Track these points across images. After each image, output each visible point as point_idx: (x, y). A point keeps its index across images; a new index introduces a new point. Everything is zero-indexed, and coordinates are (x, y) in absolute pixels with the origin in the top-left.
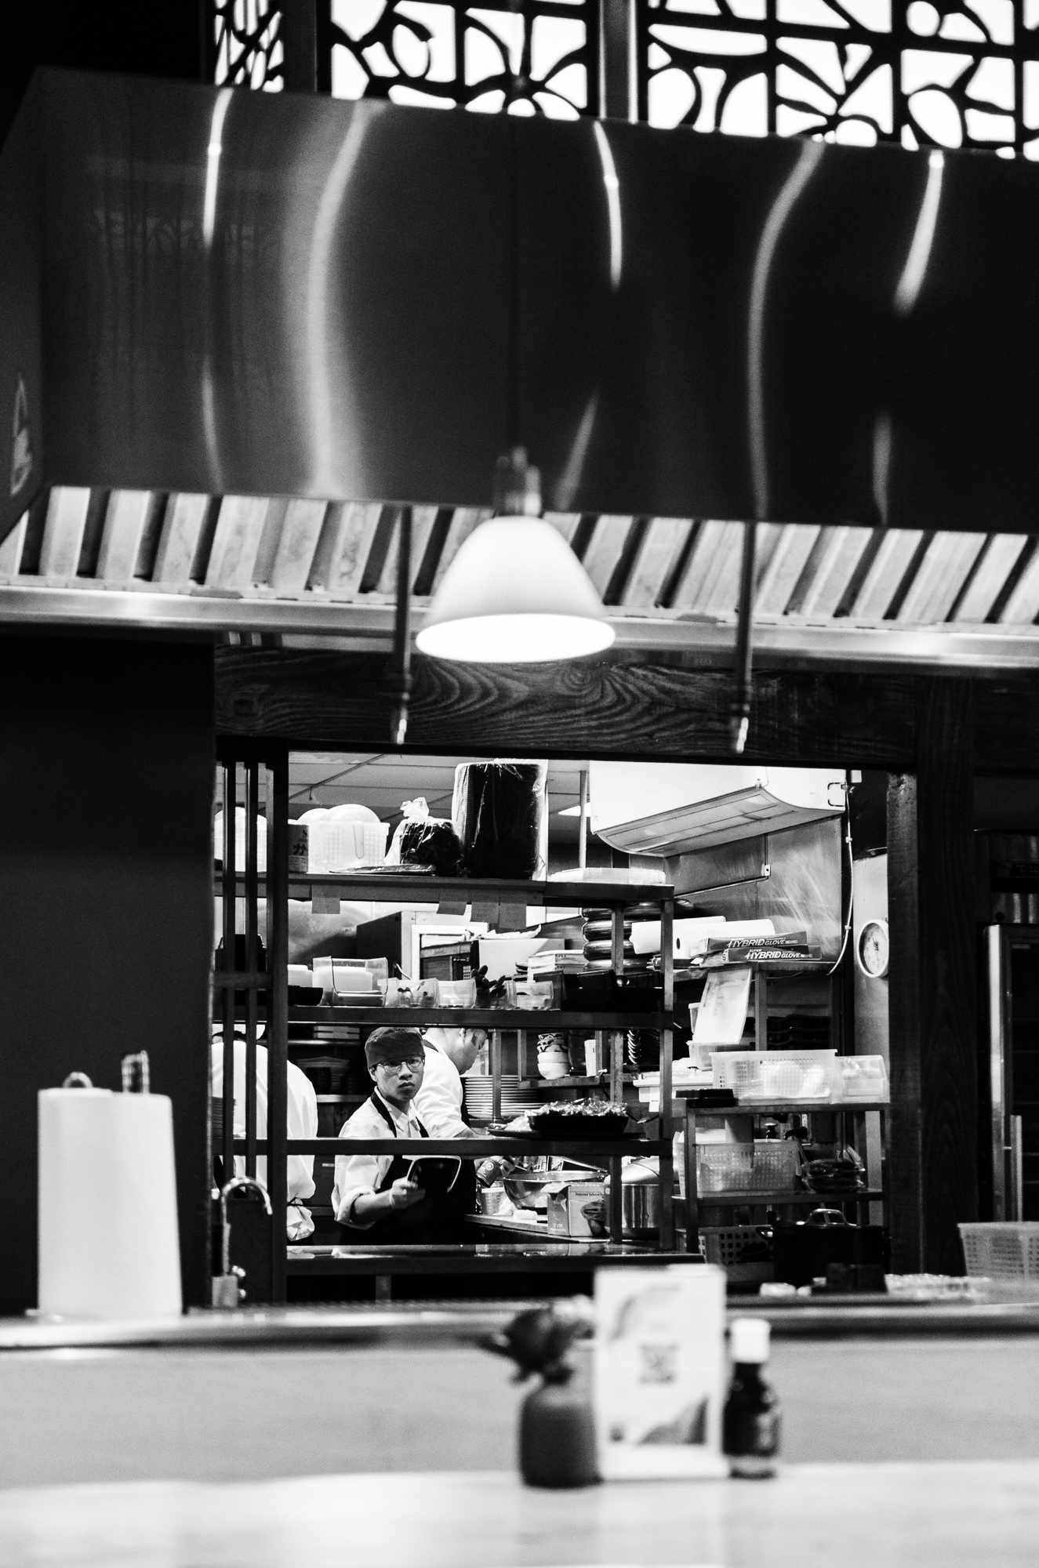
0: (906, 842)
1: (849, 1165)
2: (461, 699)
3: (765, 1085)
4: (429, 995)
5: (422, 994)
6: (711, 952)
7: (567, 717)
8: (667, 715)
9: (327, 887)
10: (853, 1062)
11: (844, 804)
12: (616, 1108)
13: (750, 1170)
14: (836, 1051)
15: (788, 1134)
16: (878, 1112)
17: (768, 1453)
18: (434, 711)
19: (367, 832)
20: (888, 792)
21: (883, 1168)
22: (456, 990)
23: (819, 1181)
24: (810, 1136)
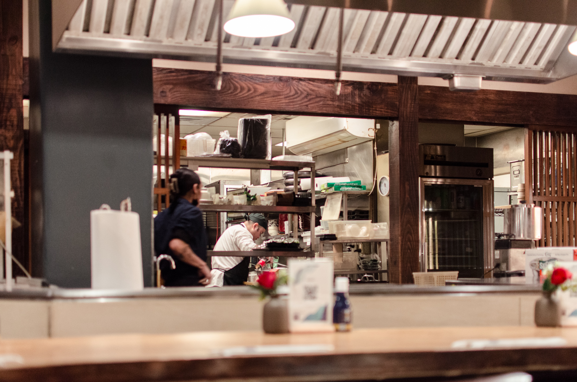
0: (395, 145)
1: (375, 261)
2: (240, 92)
3: (347, 233)
4: (230, 200)
5: (227, 200)
6: (328, 188)
7: (278, 99)
8: (313, 98)
9: (193, 161)
10: (377, 225)
11: (374, 136)
12: (296, 241)
13: (341, 262)
14: (371, 221)
15: (355, 251)
16: (386, 242)
17: (347, 323)
18: (231, 96)
19: (208, 143)
20: (389, 128)
21: (387, 262)
22: (239, 198)
23: (366, 267)
24: (362, 252)
